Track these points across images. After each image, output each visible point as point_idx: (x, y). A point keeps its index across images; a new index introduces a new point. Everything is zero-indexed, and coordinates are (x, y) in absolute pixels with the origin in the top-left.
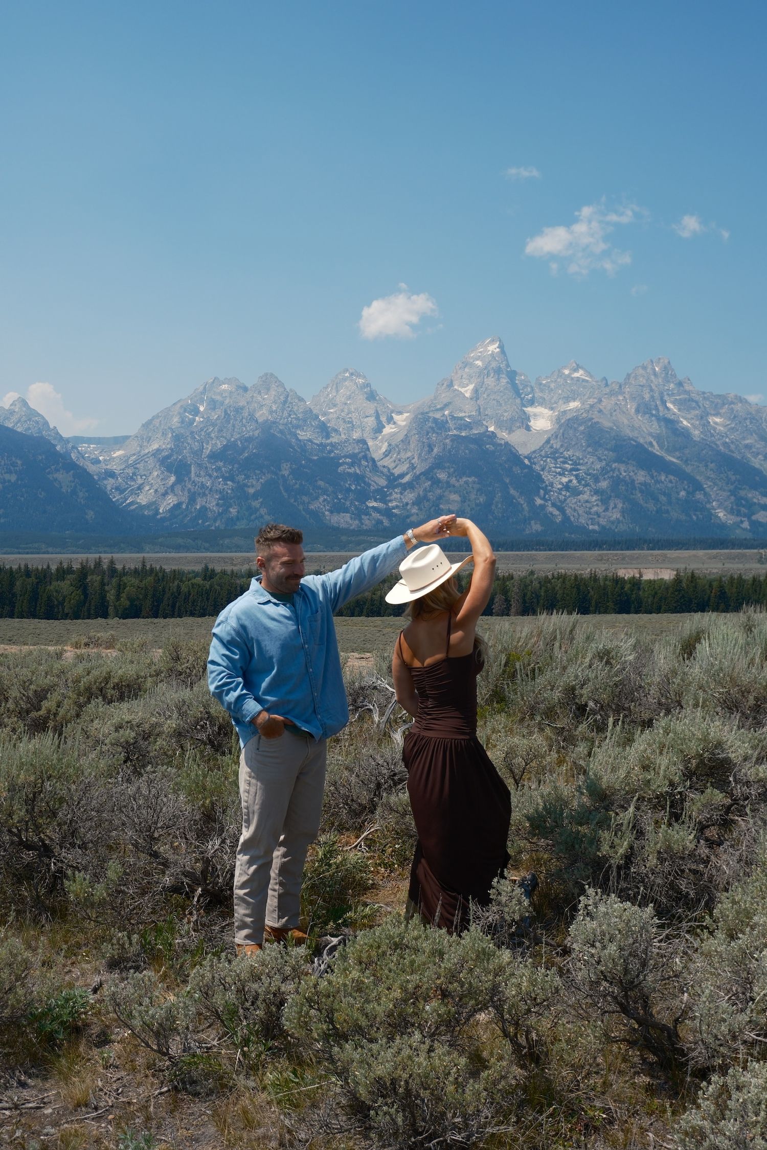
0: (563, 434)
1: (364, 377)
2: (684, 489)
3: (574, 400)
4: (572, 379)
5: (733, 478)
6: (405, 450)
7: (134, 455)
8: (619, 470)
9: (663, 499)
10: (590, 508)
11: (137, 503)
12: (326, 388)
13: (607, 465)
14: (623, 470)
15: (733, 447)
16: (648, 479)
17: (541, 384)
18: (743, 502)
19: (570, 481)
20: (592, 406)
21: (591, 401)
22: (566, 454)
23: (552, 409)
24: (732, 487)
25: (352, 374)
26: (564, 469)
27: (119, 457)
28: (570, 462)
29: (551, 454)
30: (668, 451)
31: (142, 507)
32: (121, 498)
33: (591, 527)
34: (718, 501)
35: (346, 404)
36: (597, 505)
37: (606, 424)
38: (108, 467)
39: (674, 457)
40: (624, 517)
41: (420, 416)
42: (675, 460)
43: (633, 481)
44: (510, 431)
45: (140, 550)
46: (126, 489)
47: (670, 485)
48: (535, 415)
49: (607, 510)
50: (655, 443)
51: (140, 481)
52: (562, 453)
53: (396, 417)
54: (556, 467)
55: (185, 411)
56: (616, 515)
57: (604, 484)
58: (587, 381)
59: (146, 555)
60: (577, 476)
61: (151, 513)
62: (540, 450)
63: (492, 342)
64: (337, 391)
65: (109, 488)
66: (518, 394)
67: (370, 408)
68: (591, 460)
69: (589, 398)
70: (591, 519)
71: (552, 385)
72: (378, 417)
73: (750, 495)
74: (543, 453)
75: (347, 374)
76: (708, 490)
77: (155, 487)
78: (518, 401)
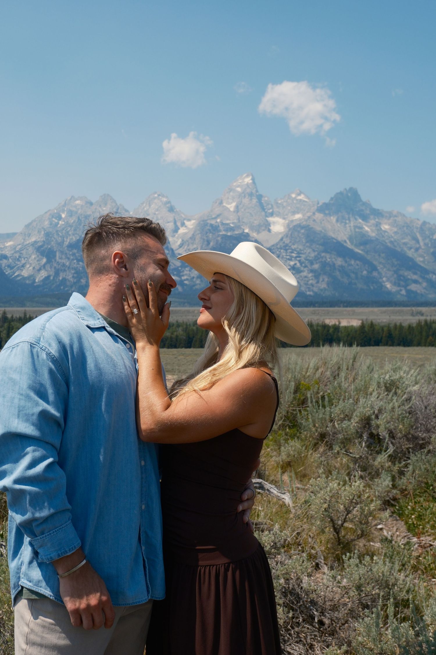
0: (291, 235)
1: (167, 197)
2: (366, 270)
3: (298, 213)
4: (297, 200)
5: (396, 263)
6: (193, 244)
7: (20, 244)
8: (326, 257)
9: (353, 276)
10: (308, 281)
11: (21, 276)
12: (142, 204)
13: (318, 254)
14: (328, 258)
15: (396, 244)
16: (344, 264)
17: (277, 203)
18: (402, 278)
19: (295, 264)
20: (309, 217)
21: (309, 214)
22: (293, 247)
23: (284, 219)
24: (395, 269)
25: (159, 195)
26: (292, 257)
27: (10, 246)
28: (295, 252)
29: (284, 246)
30: (356, 246)
31: (24, 278)
32: (11, 272)
33: (308, 293)
34: (386, 277)
35: (155, 214)
36: (312, 279)
37: (318, 228)
38: (3, 252)
39: (359, 249)
40: (329, 287)
41: (202, 223)
42: (360, 252)
43: (334, 264)
44: (258, 232)
45: (23, 305)
46: (13, 267)
47: (357, 267)
48: (274, 223)
49: (318, 282)
50: (348, 241)
51: (23, 261)
52: (290, 247)
53: (187, 223)
54: (287, 255)
55: (53, 217)
56: (323, 285)
57: (316, 266)
58: (306, 202)
59: (27, 309)
60: (299, 261)
61: (30, 282)
62: (277, 244)
63: (248, 176)
64: (150, 206)
65: (3, 265)
66: (263, 209)
67: (170, 217)
68: (308, 251)
69: (308, 212)
70: (309, 288)
71: (285, 204)
72: (175, 223)
73: (406, 274)
74: (278, 246)
75: (156, 195)
76: (380, 270)
77: (33, 265)
78: (263, 213)
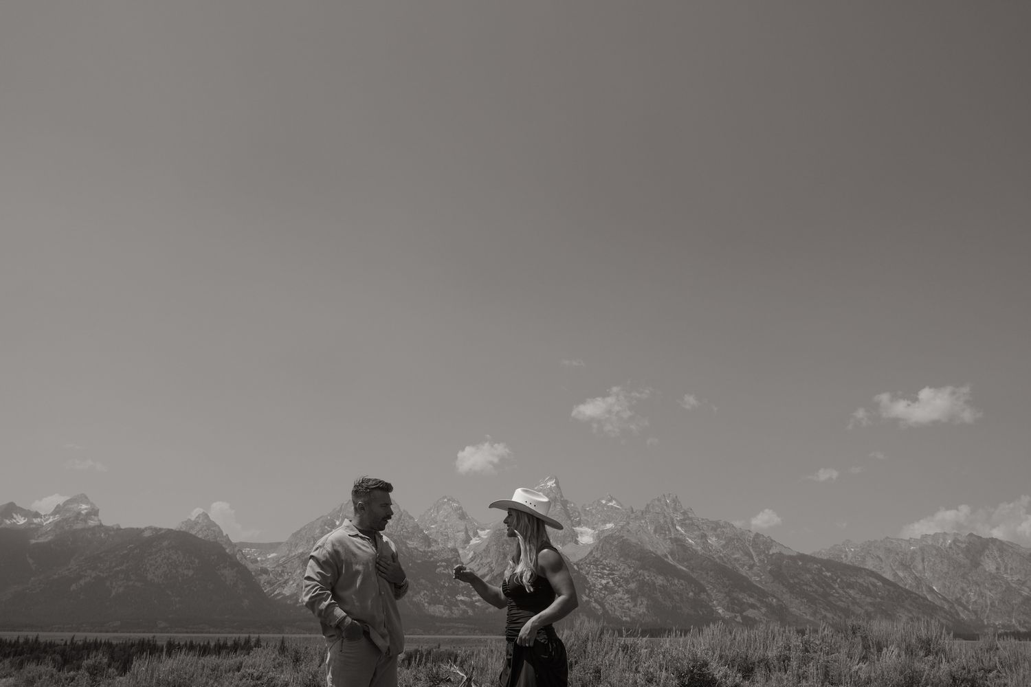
0: (602, 547)
1: (458, 502)
2: (692, 591)
3: (610, 523)
4: (608, 507)
5: (728, 582)
6: (486, 557)
7: (284, 557)
8: (643, 575)
9: (677, 597)
10: (623, 604)
11: (283, 594)
12: (430, 510)
13: (635, 571)
14: (647, 576)
15: (725, 560)
16: (665, 583)
17: (585, 510)
18: (736, 602)
19: (608, 583)
20: (622, 527)
21: (622, 523)
22: (605, 562)
23: (593, 528)
24: (727, 590)
25: (449, 500)
26: (603, 574)
27: (272, 558)
28: (608, 569)
29: (594, 561)
30: (679, 561)
31: (285, 598)
32: (271, 590)
33: (624, 619)
34: (717, 600)
35: (444, 521)
36: (628, 601)
37: (633, 540)
38: (264, 566)
39: (683, 566)
40: (649, 612)
41: (497, 532)
42: (684, 569)
43: (655, 583)
44: (564, 544)
45: (281, 631)
46: (273, 584)
47: (681, 587)
48: (581, 533)
49: (635, 605)
50: (669, 556)
51: (286, 577)
52: (601, 561)
53: (480, 532)
54: (598, 572)
55: (325, 525)
56: (642, 610)
57: (633, 586)
58: (618, 509)
59: (285, 636)
60: (613, 579)
61: (292, 602)
62: (586, 558)
63: (550, 479)
64: (438, 513)
65: (262, 582)
66: (569, 518)
67: (461, 525)
68: (623, 567)
69: (621, 521)
70: (624, 612)
71: (594, 511)
72: (467, 532)
73: (740, 596)
74: (587, 561)
75: (446, 500)
76: (709, 592)
77: (297, 582)
78: (569, 522)
